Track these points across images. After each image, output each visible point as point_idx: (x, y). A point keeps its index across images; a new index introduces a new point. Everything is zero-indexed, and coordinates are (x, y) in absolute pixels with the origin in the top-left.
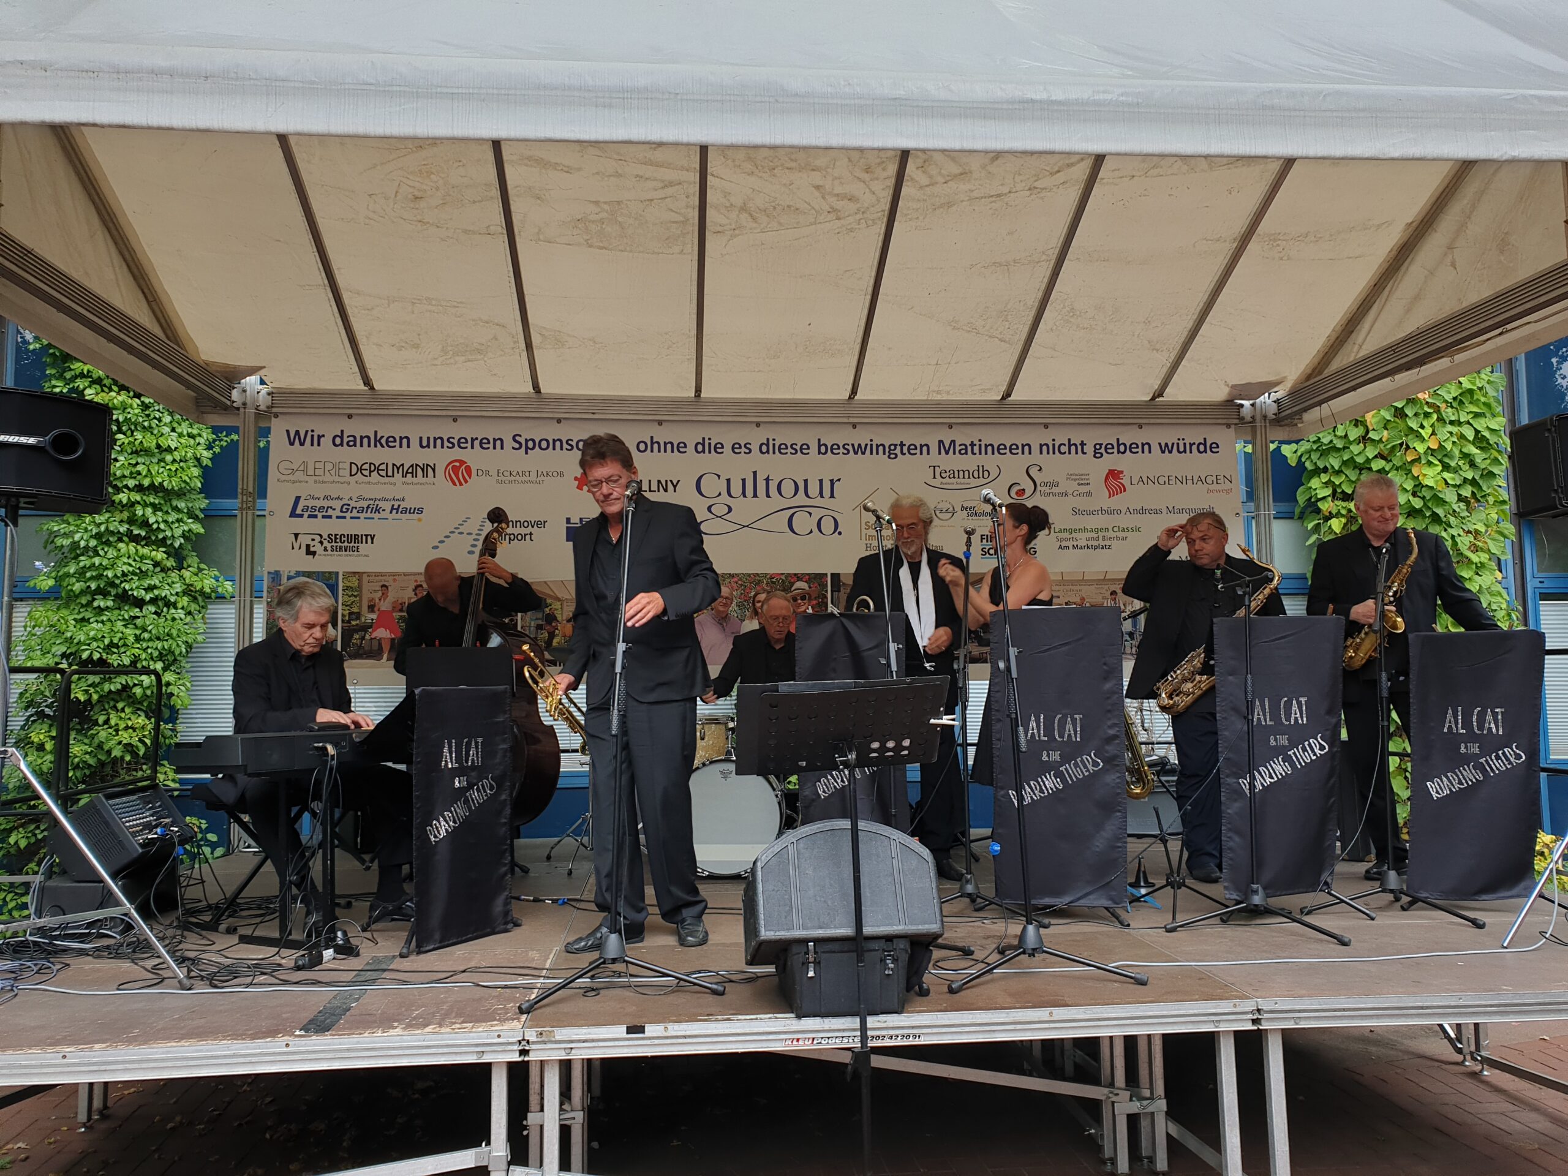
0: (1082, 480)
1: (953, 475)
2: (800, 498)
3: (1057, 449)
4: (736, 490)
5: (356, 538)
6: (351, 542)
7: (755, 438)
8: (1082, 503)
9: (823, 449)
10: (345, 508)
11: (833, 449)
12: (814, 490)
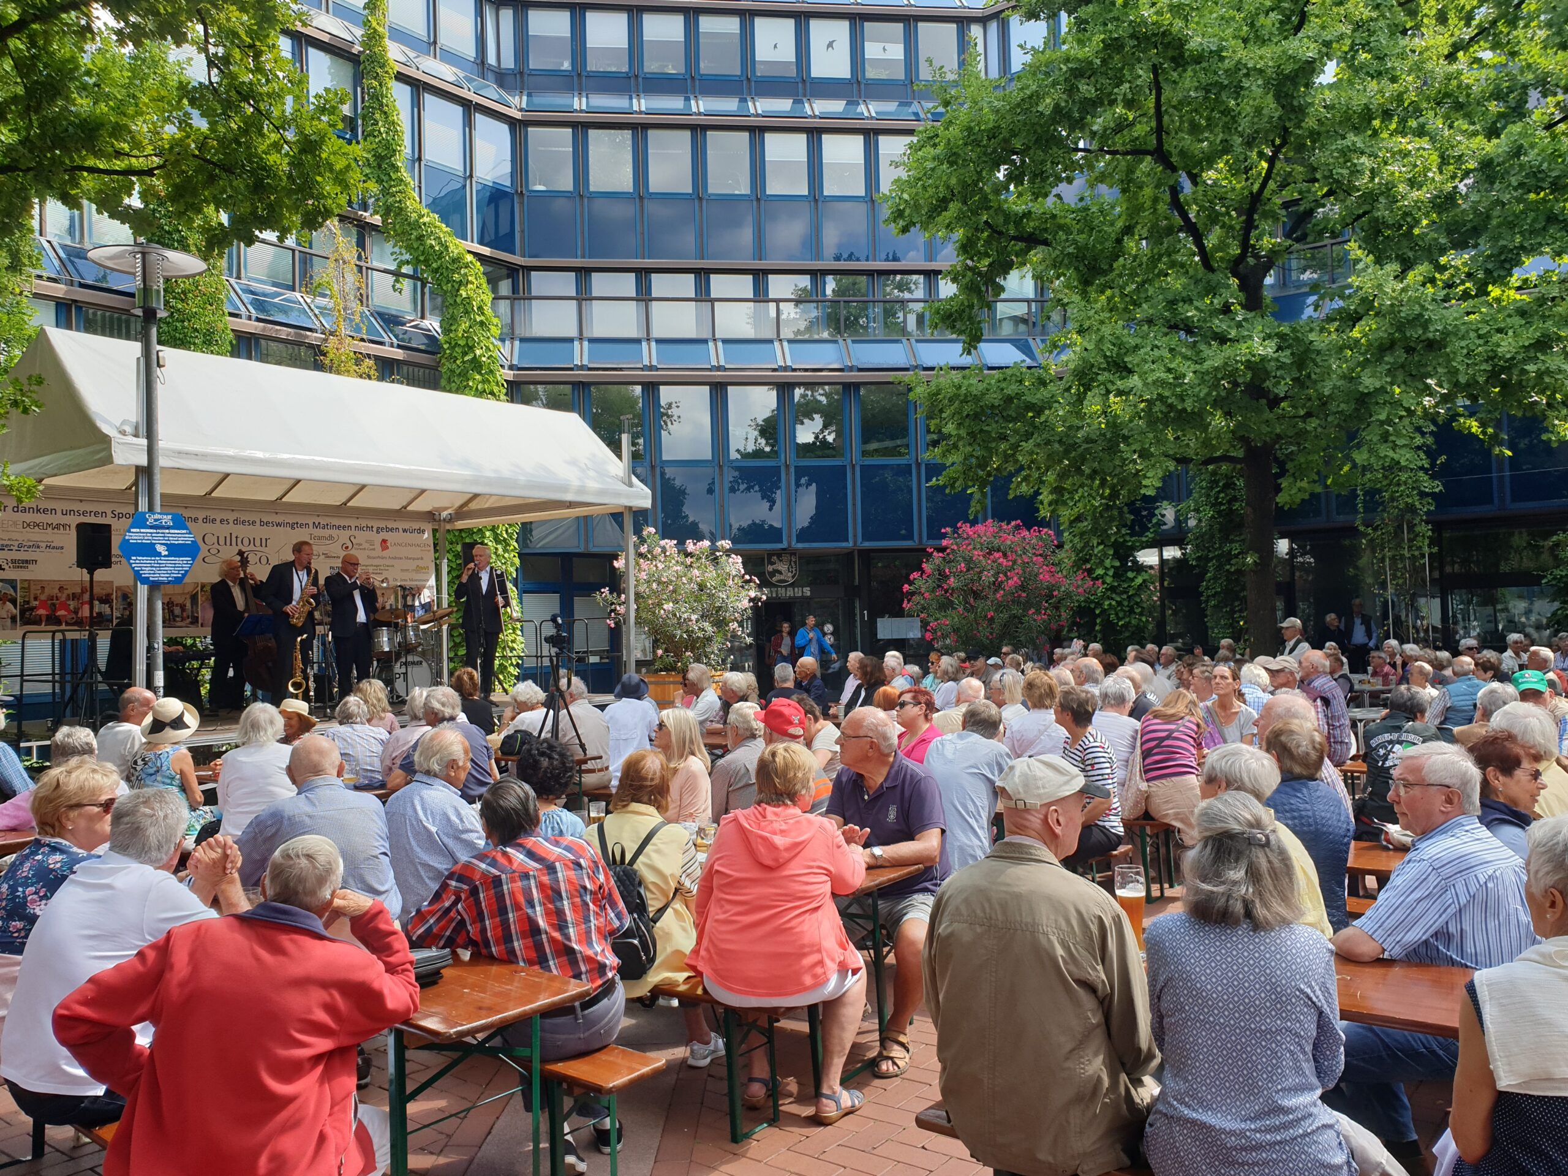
0: (371, 543)
1: (319, 538)
2: (252, 547)
3: (362, 529)
4: (222, 541)
5: (27, 562)
6: (24, 564)
7: (232, 517)
8: (373, 554)
9: (263, 523)
10: (20, 546)
11: (267, 523)
12: (258, 543)
